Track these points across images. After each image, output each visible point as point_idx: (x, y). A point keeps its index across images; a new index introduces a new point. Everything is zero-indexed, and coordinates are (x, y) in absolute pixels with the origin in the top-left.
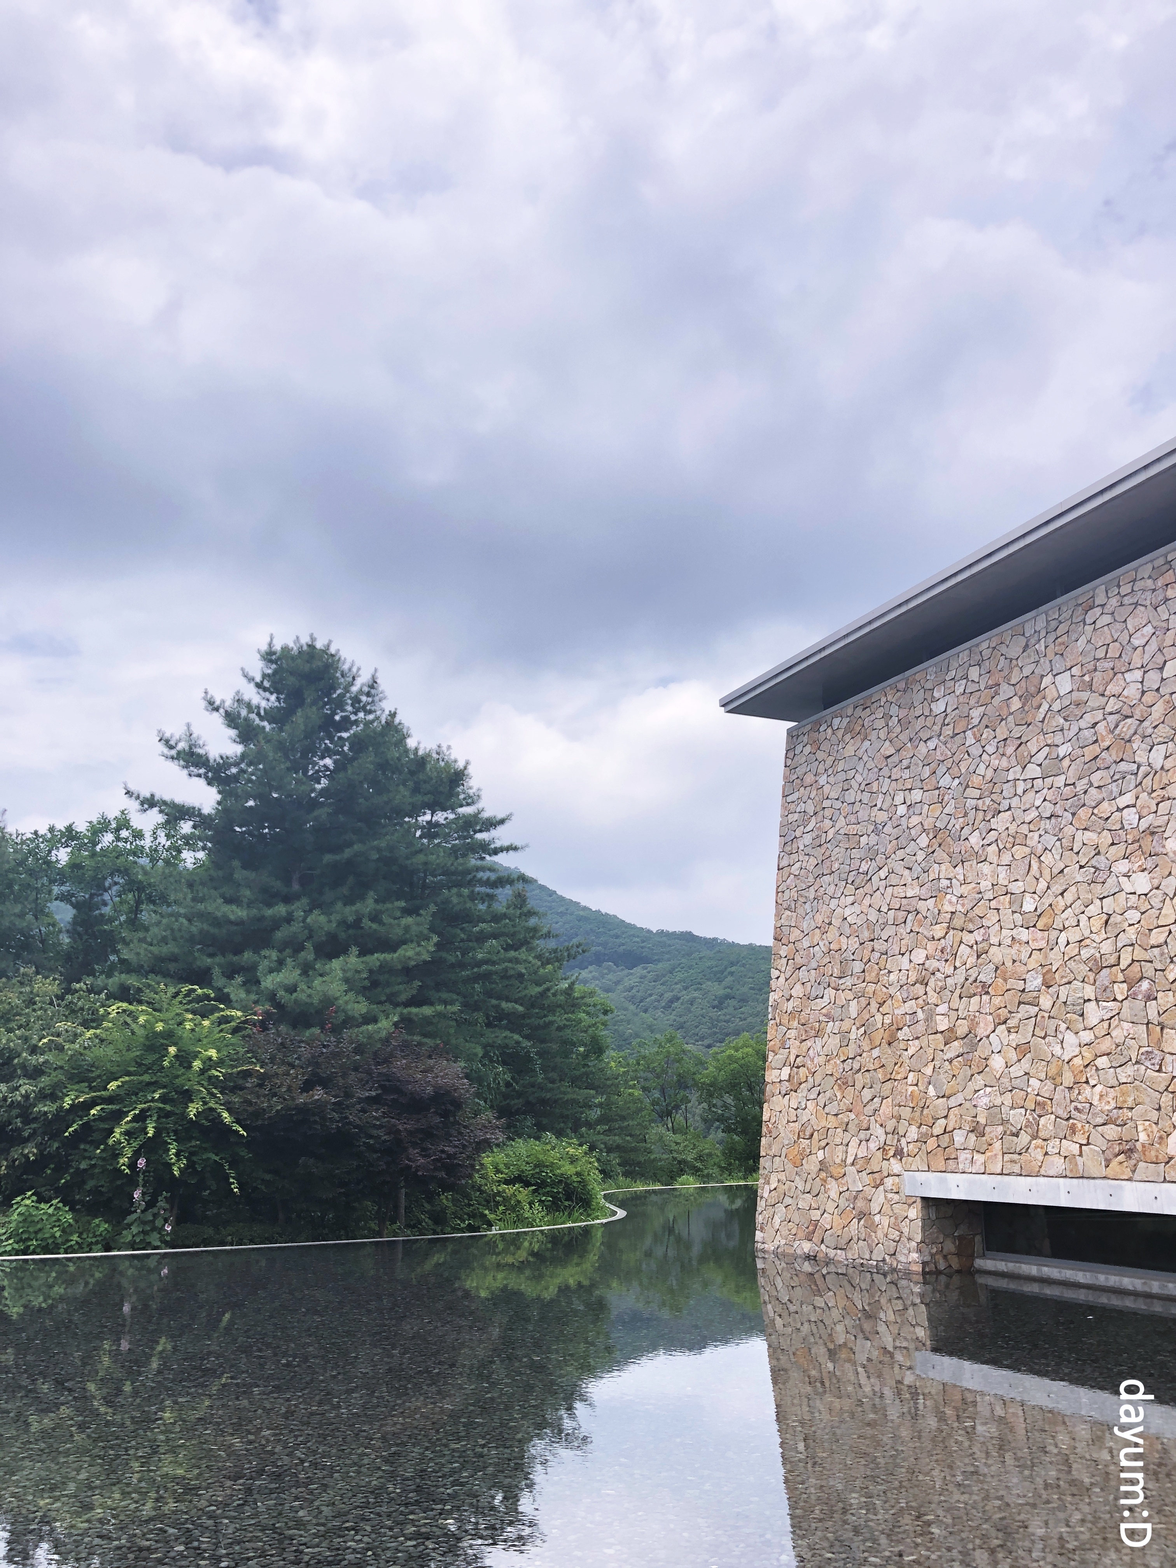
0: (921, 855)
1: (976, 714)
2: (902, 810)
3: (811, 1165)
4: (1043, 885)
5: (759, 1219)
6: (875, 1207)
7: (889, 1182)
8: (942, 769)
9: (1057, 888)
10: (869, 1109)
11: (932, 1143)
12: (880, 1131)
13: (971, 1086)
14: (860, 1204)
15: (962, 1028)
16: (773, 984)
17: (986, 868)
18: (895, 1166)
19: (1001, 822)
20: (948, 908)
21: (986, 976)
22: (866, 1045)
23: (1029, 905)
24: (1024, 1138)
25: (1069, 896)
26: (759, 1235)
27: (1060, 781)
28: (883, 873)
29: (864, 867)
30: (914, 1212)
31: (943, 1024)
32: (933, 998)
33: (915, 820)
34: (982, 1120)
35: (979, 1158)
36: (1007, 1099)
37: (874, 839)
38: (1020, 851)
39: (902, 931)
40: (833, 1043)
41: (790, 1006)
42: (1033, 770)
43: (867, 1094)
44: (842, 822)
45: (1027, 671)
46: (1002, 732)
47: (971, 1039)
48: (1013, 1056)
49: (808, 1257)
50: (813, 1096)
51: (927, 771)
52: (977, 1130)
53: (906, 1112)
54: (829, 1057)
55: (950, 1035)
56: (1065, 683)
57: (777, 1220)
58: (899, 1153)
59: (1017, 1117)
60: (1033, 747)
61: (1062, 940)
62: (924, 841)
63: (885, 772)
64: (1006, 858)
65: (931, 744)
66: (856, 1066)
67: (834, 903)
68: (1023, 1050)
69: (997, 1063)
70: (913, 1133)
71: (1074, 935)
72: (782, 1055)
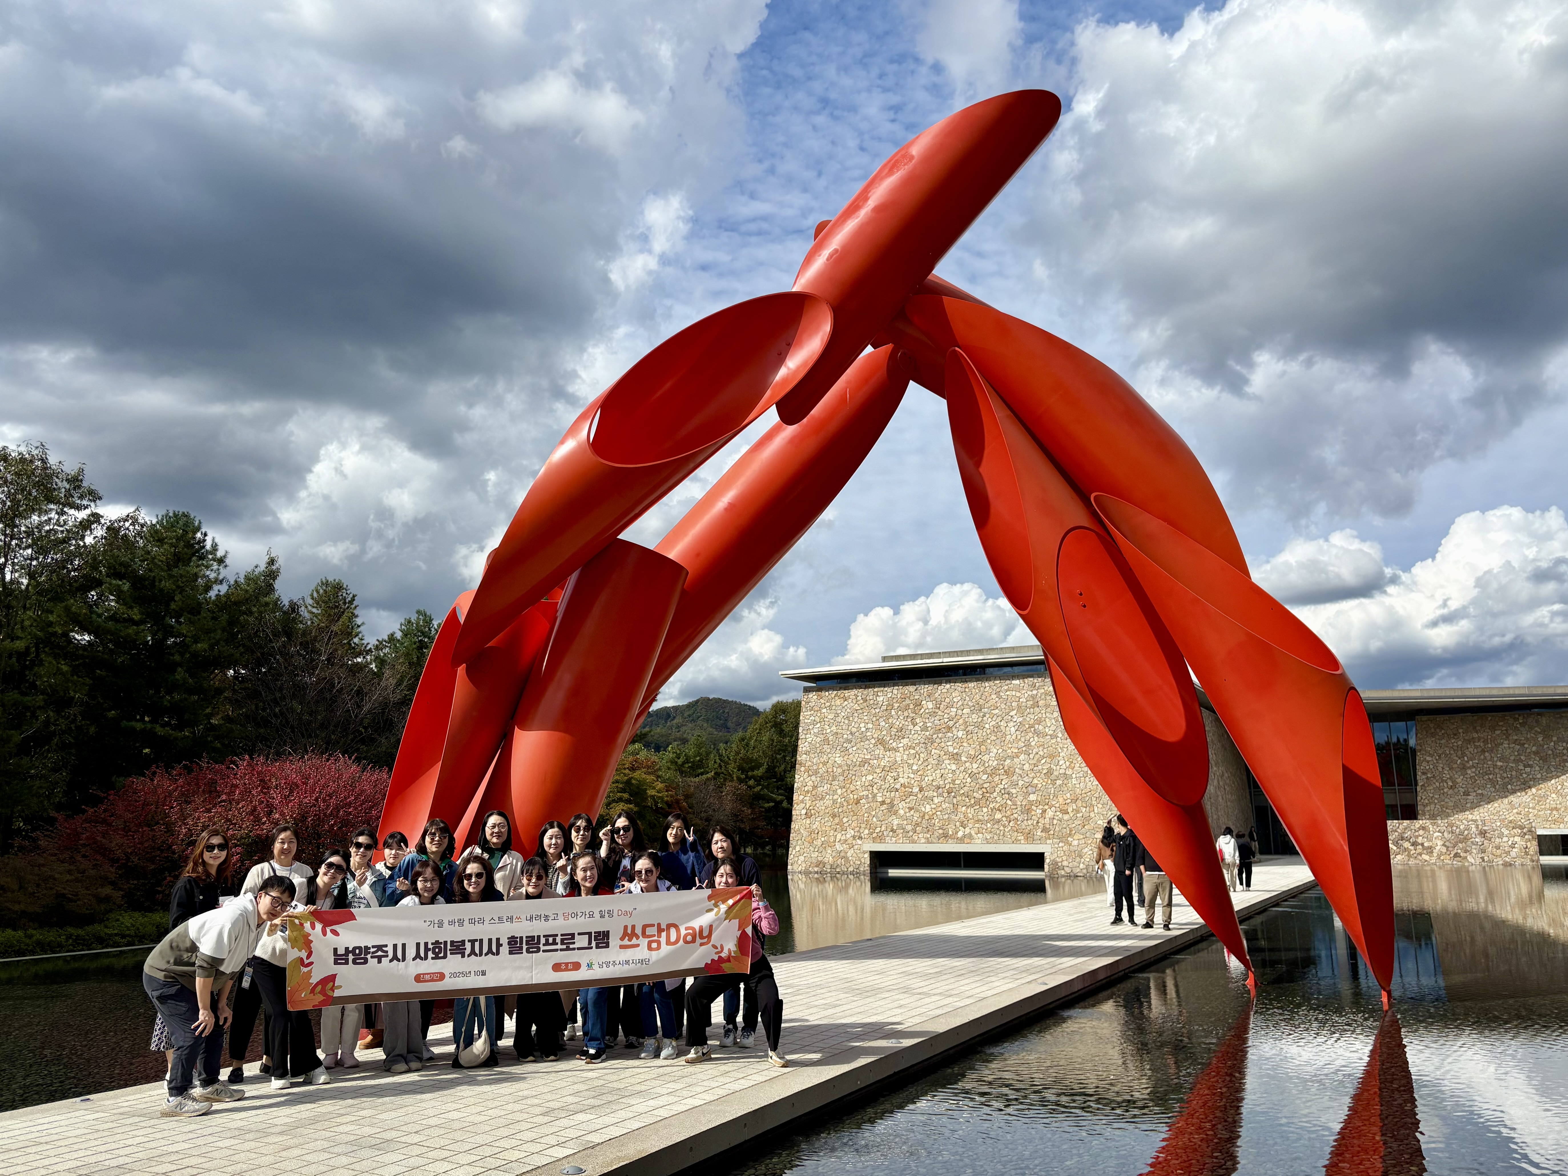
0: (871, 746)
1: (896, 705)
2: (863, 729)
3: (818, 843)
4: (920, 762)
5: (790, 862)
6: (849, 854)
7: (856, 847)
8: (881, 720)
9: (926, 764)
10: (846, 825)
11: (875, 835)
12: (852, 832)
13: (891, 819)
14: (842, 854)
15: (888, 801)
16: (797, 780)
17: (898, 754)
18: (859, 842)
19: (905, 741)
20: (882, 763)
21: (898, 786)
22: (845, 804)
23: (915, 767)
24: (911, 833)
25: (929, 767)
26: (789, 867)
27: (928, 733)
28: (854, 749)
29: (845, 745)
30: (867, 856)
31: (880, 799)
32: (875, 791)
33: (868, 734)
34: (895, 828)
35: (894, 839)
36: (905, 822)
37: (850, 737)
38: (912, 751)
39: (862, 768)
40: (828, 803)
41: (806, 789)
42: (917, 728)
43: (845, 820)
44: (834, 728)
45: (916, 697)
46: (906, 714)
47: (892, 805)
48: (907, 810)
49: (817, 873)
50: (818, 819)
51: (874, 719)
52: (892, 830)
53: (863, 826)
54: (826, 808)
55: (883, 803)
56: (930, 705)
57: (800, 862)
58: (860, 838)
59: (909, 828)
60: (918, 721)
61: (926, 779)
62: (873, 741)
63: (856, 715)
64: (907, 752)
65: (877, 710)
66: (840, 810)
67: (830, 755)
68: (911, 809)
69: (901, 812)
70: (867, 831)
71: (931, 778)
72: (802, 805)
